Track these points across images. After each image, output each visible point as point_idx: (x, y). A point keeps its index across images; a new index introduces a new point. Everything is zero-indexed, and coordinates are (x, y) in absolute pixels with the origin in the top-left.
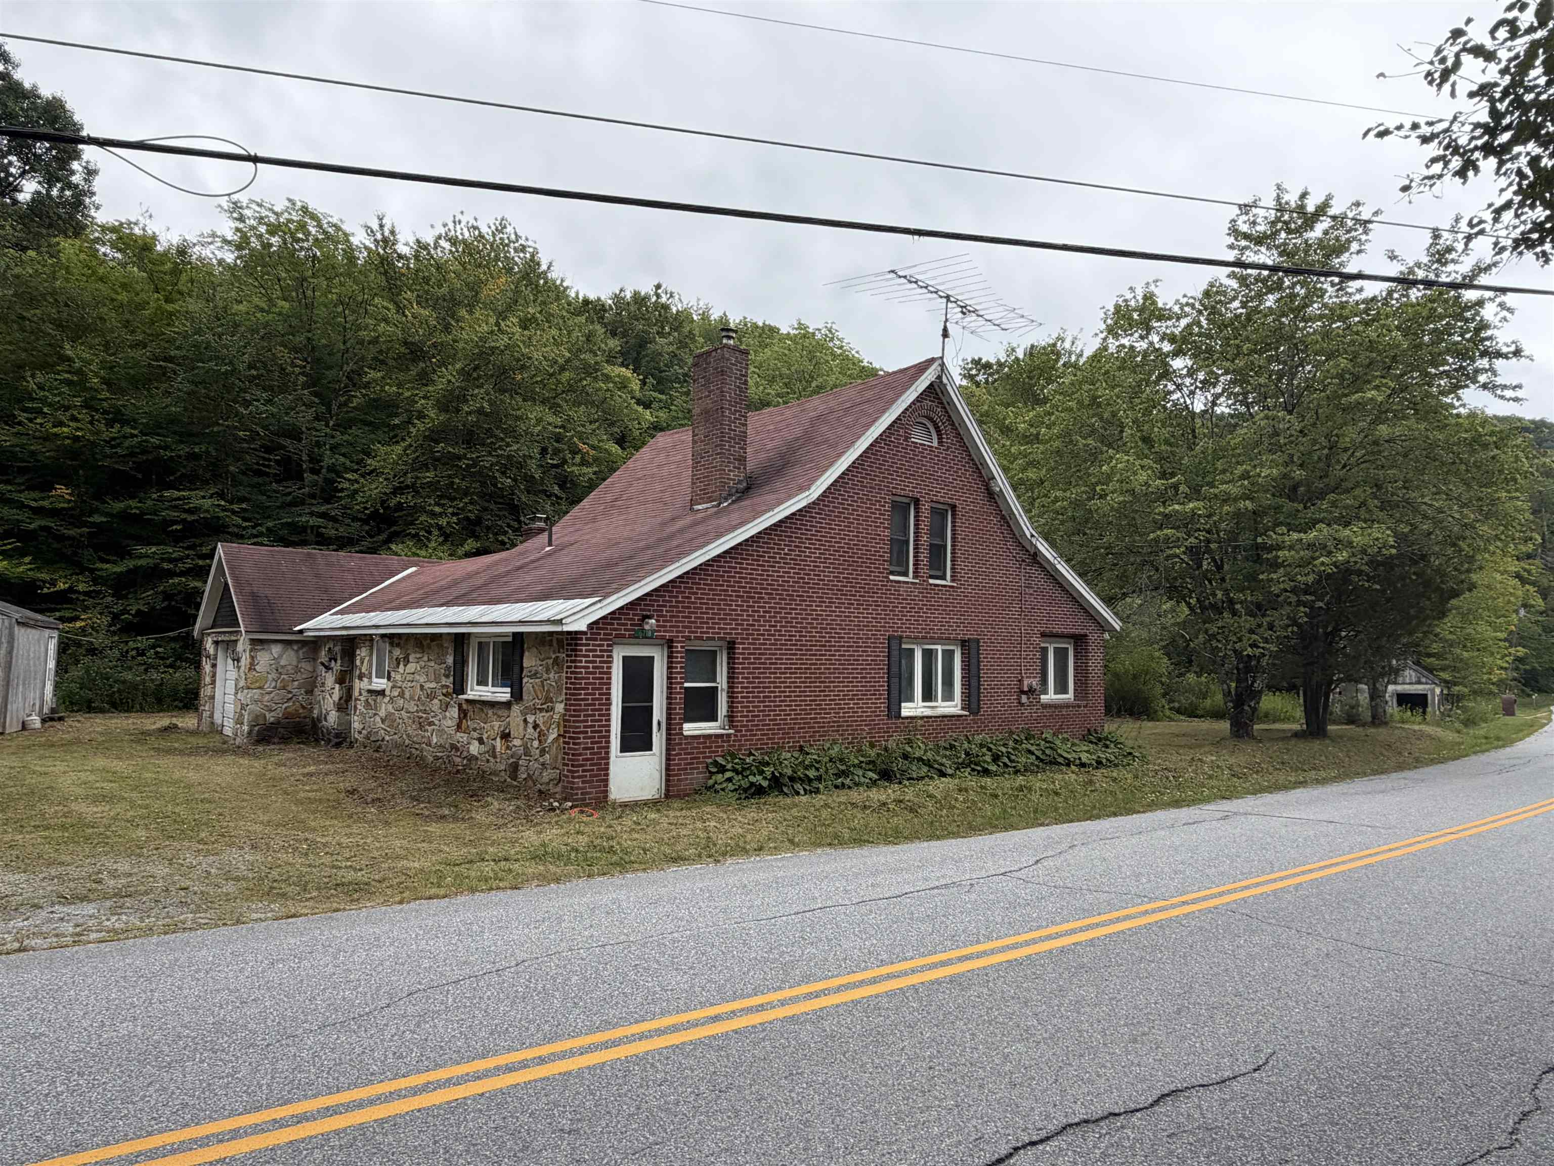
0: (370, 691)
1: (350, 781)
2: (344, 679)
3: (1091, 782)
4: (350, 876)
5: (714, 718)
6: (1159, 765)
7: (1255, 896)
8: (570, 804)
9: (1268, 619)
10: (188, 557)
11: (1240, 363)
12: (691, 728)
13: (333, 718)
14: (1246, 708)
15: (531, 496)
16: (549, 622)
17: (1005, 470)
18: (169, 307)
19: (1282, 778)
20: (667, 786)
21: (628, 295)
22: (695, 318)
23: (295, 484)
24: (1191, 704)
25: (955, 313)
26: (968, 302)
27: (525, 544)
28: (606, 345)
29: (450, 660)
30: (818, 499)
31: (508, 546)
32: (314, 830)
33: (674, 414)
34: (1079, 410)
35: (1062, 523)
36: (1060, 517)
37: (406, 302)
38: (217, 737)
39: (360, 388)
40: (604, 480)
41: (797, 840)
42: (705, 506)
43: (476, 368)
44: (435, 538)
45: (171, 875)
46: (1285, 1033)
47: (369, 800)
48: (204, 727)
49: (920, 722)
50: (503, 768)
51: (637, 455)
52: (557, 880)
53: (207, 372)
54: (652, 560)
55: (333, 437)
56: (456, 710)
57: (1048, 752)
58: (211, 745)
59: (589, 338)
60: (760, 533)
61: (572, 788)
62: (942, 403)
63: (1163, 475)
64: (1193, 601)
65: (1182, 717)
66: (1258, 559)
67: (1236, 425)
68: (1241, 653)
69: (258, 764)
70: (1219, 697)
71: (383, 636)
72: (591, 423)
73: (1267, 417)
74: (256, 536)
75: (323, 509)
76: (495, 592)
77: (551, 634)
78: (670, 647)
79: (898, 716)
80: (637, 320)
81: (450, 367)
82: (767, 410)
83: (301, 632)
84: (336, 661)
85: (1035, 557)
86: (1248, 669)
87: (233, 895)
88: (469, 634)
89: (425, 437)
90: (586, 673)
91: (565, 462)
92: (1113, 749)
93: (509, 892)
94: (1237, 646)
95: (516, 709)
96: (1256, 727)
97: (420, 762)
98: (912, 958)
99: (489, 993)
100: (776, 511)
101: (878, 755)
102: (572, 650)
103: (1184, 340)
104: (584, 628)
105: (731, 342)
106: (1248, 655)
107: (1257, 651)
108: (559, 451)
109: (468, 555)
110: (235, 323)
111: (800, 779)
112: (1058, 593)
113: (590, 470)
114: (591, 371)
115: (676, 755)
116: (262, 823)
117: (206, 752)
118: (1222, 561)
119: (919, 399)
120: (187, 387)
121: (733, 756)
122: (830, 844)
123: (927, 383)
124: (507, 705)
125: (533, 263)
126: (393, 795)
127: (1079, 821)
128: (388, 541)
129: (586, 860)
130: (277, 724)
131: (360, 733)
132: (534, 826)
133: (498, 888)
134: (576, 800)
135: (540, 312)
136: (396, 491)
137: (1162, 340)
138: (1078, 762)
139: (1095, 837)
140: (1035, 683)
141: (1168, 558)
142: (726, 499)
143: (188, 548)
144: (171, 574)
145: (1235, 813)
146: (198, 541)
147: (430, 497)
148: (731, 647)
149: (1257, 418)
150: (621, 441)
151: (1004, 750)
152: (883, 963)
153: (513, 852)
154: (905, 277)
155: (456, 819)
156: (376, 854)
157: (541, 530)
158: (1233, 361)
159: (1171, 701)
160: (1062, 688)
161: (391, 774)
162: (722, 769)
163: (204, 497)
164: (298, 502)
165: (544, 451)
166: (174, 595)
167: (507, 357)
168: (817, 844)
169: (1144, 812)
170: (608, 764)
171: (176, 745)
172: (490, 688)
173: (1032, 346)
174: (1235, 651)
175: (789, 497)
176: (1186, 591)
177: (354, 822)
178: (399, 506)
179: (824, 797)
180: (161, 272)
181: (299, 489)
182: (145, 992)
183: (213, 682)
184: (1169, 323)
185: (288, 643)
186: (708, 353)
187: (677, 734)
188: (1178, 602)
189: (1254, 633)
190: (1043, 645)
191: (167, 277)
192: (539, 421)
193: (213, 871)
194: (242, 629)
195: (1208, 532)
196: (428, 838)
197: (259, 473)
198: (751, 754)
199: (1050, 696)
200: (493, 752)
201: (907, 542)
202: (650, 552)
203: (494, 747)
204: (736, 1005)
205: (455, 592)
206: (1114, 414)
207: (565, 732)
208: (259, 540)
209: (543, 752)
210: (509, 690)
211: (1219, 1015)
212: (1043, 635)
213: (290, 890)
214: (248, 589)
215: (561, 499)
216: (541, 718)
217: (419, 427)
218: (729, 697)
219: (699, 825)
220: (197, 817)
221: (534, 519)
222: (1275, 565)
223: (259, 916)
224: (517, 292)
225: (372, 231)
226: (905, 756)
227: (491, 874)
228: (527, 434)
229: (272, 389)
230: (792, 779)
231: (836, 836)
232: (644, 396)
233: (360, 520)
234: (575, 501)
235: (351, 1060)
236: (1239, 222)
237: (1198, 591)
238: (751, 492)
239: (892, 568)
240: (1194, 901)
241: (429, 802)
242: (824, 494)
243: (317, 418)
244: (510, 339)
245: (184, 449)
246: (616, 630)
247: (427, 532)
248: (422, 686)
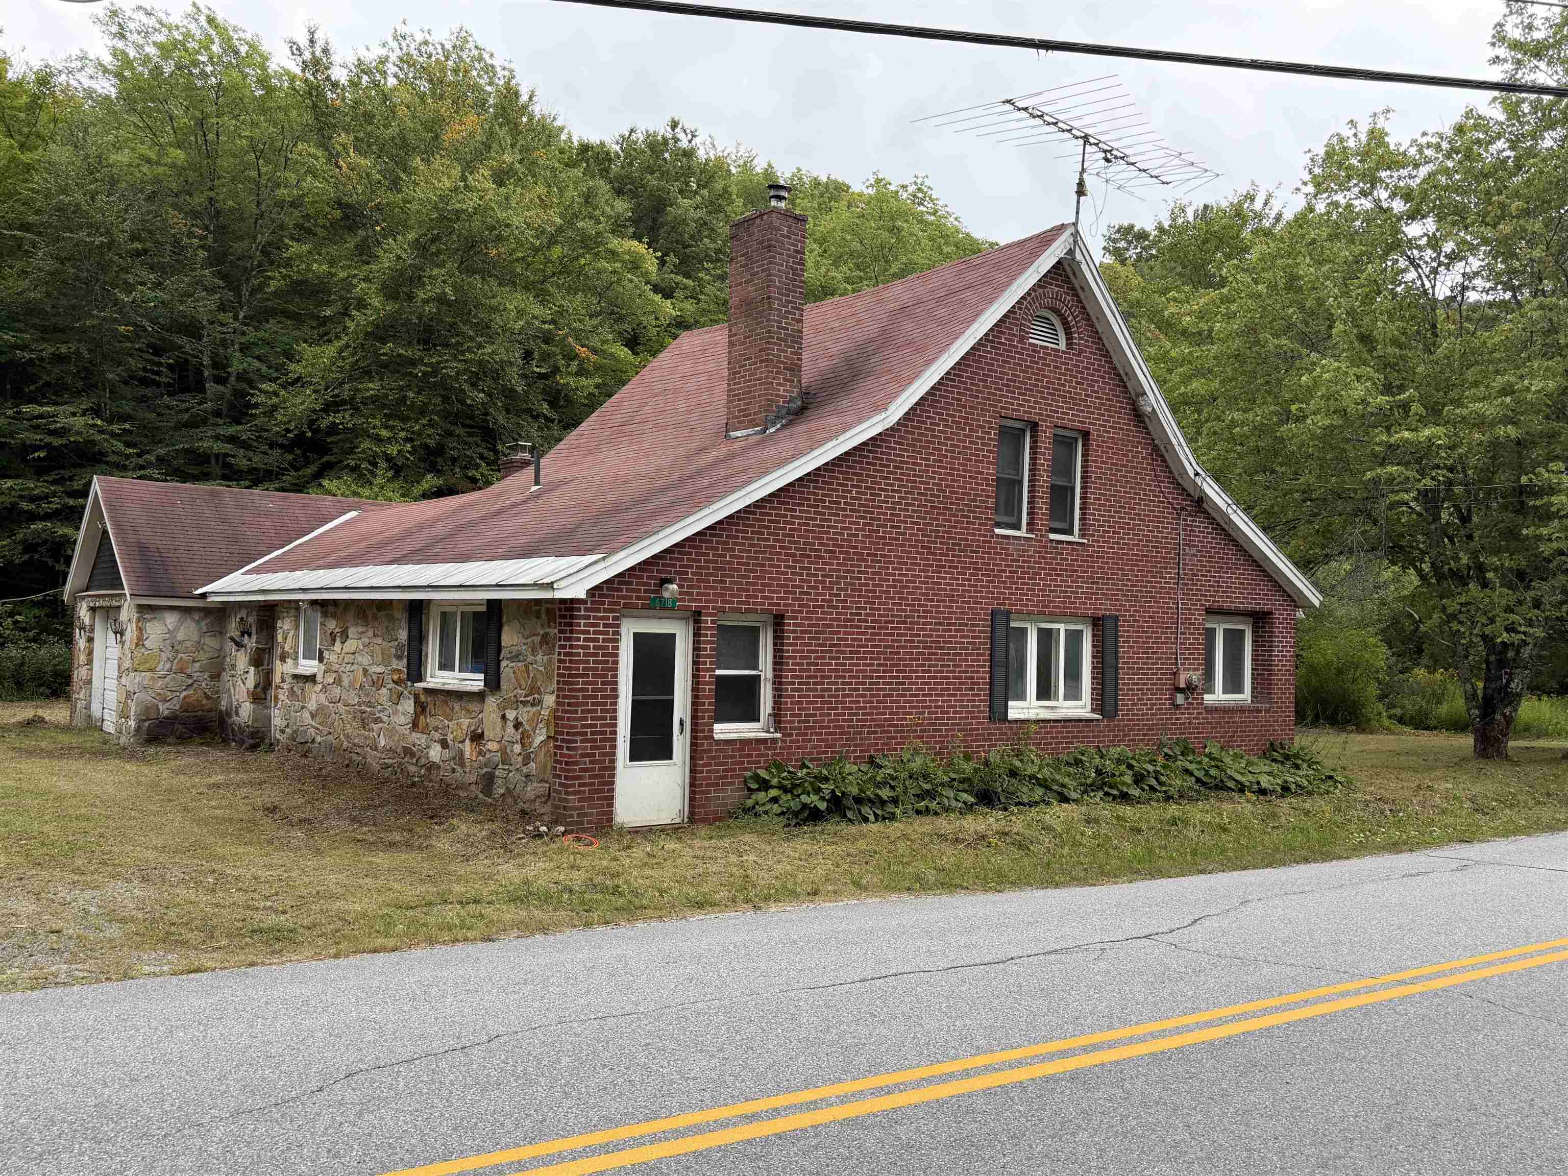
0: (296, 677)
1: (270, 795)
2: (261, 660)
3: (1274, 815)
4: (271, 920)
5: (753, 716)
6: (1371, 793)
7: (1501, 976)
8: (562, 829)
9: (1532, 593)
10: (54, 494)
11: (1505, 228)
12: (724, 731)
13: (246, 712)
14: (1498, 716)
15: (515, 419)
16: (536, 586)
17: (1161, 382)
18: (26, 157)
19: (1546, 814)
20: (692, 806)
21: (639, 136)
22: (734, 171)
23: (194, 397)
24: (1419, 711)
25: (1095, 158)
26: (1115, 145)
27: (504, 482)
28: (612, 207)
29: (403, 635)
30: (898, 423)
31: (480, 484)
32: (223, 859)
33: (705, 306)
34: (1270, 297)
35: (1241, 456)
36: (1239, 448)
37: (339, 148)
38: (96, 734)
39: (279, 266)
40: (610, 396)
41: (864, 882)
42: (744, 432)
43: (434, 240)
44: (382, 472)
45: (38, 913)
46: (1537, 1161)
47: (295, 820)
48: (78, 721)
49: (1034, 728)
50: (473, 780)
51: (655, 363)
52: (544, 929)
53: (77, 245)
54: (673, 505)
55: (244, 334)
56: (412, 702)
57: (1213, 772)
58: (88, 745)
59: (588, 198)
60: (818, 469)
61: (565, 808)
62: (1073, 289)
63: (1388, 389)
64: (1426, 567)
65: (1407, 729)
66: (1521, 509)
67: (1496, 318)
68: (1492, 640)
69: (148, 772)
70: (1460, 703)
71: (314, 603)
72: (591, 316)
73: (1541, 307)
74: (142, 468)
75: (231, 430)
76: (462, 546)
77: (538, 602)
78: (697, 621)
79: (1004, 719)
80: (652, 173)
81: (399, 237)
82: (829, 301)
83: (204, 596)
84: (250, 635)
85: (1200, 503)
86: (1502, 663)
87: (118, 942)
88: (429, 601)
89: (367, 334)
90: (585, 655)
91: (556, 370)
92: (1305, 770)
93: (480, 945)
94: (1488, 630)
95: (491, 702)
96: (1511, 744)
97: (363, 772)
98: (1019, 1046)
99: (452, 1077)
100: (841, 438)
101: (976, 770)
102: (566, 624)
103: (1424, 195)
104: (582, 595)
105: (782, 205)
106: (1503, 643)
107: (1516, 638)
108: (549, 355)
109: (425, 496)
110: (112, 177)
111: (870, 800)
112: (1232, 555)
113: (590, 381)
114: (590, 244)
115: (705, 765)
116: (155, 848)
117: (81, 755)
118: (1469, 510)
119: (1042, 283)
120: (50, 265)
121: (780, 768)
122: (909, 889)
123: (1053, 261)
124: (480, 696)
125: (510, 93)
126: (326, 815)
127: (1255, 867)
128: (319, 475)
129: (583, 903)
130: (172, 719)
131: (283, 732)
132: (514, 858)
133: (466, 940)
134: (569, 824)
135: (521, 162)
136: (328, 408)
137: (1393, 196)
138: (1256, 787)
139: (1277, 891)
140: (1195, 677)
141: (1391, 507)
142: (773, 424)
143: (54, 482)
144: (33, 517)
145: (1478, 863)
146: (67, 473)
147: (374, 417)
148: (778, 621)
149: (1527, 308)
150: (633, 342)
151: (1150, 768)
152: (979, 1051)
153: (485, 892)
154: (1026, 109)
155: (409, 846)
156: (303, 891)
157: (525, 464)
158: (1494, 226)
159: (1391, 706)
160: (1233, 683)
161: (324, 787)
162: (765, 785)
163: (74, 414)
164: (195, 423)
165: (528, 355)
166: (37, 544)
167: (477, 223)
168: (892, 888)
169: (1347, 858)
170: (613, 776)
171: (43, 744)
172: (456, 674)
173: (1206, 207)
174: (1484, 637)
175: (860, 421)
176: (1416, 553)
177: (275, 850)
178: (333, 429)
179: (902, 826)
180: (13, 108)
181: (200, 404)
182: (8, 1064)
183: (90, 662)
184: (1404, 172)
185: (187, 610)
186: (749, 221)
187: (705, 738)
188: (1404, 568)
189: (1512, 611)
190: (1208, 625)
191: (22, 115)
192: (521, 313)
193: (93, 909)
194: (127, 592)
195: (1451, 470)
196: (372, 872)
197: (145, 382)
198: (804, 766)
199: (1218, 696)
200: (460, 758)
201: (1021, 482)
202: (670, 494)
203: (461, 753)
204: (781, 1101)
205: (409, 545)
206: (1320, 302)
207: (556, 732)
208: (147, 472)
209: (527, 760)
210: (481, 676)
211: (1445, 1134)
212: (1210, 611)
213: (193, 937)
214: (132, 538)
215: (553, 421)
216: (525, 714)
217: (359, 320)
218: (775, 689)
219: (733, 859)
220: (70, 838)
221: (515, 448)
222: (1545, 516)
223: (152, 969)
224: (491, 134)
225: (298, 49)
226: (1013, 773)
227: (457, 921)
228: (505, 331)
229: (162, 269)
230: (858, 800)
231: (918, 878)
232: (663, 280)
233: (281, 446)
234: (571, 424)
235: (273, 1157)
236: (1508, 28)
237: (1433, 553)
238: (807, 413)
239: (998, 519)
240: (1413, 981)
241: (375, 825)
242: (907, 416)
243: (222, 308)
244: (481, 198)
245: (48, 350)
246: (624, 597)
247: (370, 463)
248: (365, 671)
